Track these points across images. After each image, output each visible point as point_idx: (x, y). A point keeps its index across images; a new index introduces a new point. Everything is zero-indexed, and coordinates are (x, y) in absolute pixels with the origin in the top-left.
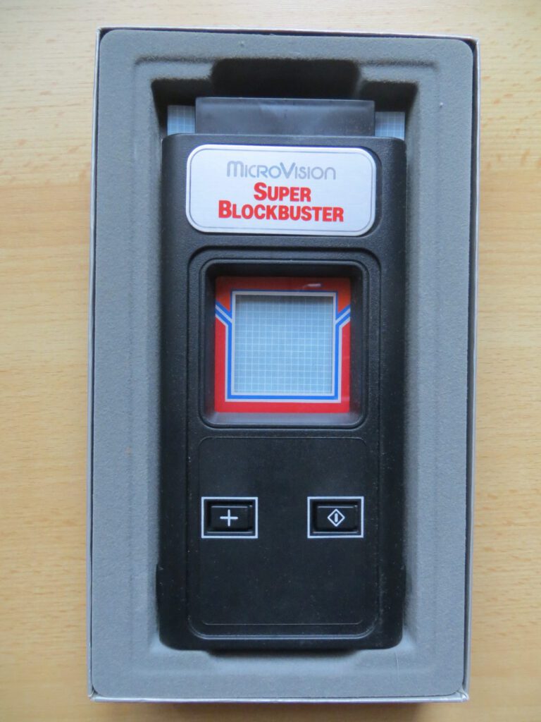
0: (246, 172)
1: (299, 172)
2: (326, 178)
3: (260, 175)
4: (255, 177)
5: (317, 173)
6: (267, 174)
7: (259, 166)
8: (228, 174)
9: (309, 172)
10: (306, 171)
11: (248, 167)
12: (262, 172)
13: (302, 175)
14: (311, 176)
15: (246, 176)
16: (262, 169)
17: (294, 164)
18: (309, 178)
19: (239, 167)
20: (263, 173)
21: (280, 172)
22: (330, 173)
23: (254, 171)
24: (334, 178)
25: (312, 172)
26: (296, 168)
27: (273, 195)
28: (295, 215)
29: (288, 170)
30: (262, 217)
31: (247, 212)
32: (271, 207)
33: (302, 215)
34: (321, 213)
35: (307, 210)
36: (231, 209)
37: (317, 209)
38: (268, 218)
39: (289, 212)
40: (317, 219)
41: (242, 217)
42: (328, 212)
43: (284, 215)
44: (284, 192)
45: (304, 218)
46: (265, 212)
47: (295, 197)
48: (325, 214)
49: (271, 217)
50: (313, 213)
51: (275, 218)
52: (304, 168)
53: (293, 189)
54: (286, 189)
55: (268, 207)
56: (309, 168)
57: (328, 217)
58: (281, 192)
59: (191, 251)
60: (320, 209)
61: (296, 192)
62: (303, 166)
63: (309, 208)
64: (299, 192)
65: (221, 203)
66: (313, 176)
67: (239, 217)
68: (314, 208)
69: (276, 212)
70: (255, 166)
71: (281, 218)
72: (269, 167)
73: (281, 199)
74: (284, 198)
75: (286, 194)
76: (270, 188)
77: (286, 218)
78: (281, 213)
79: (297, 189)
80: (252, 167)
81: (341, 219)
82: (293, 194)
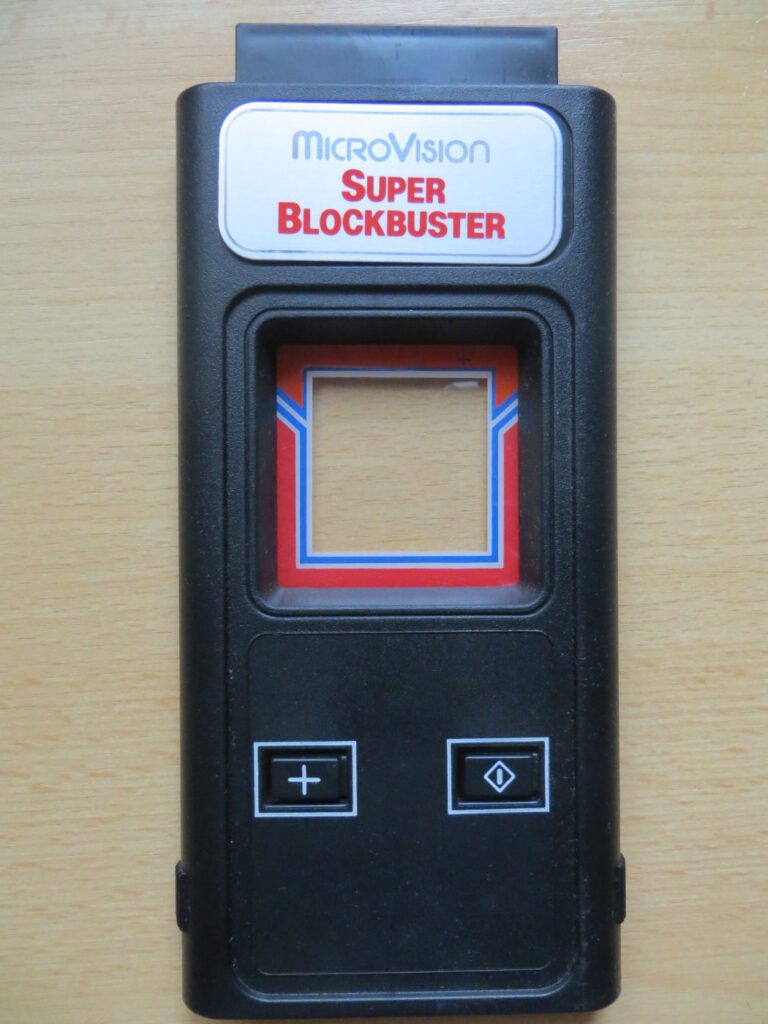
0: (326, 149)
1: (423, 150)
2: (472, 160)
3: (353, 154)
4: (342, 159)
5: (456, 151)
6: (365, 153)
7: (350, 141)
8: (295, 155)
9: (441, 151)
10: (436, 147)
11: (331, 142)
12: (355, 150)
13: (429, 155)
14: (445, 157)
15: (327, 157)
16: (357, 145)
17: (413, 136)
18: (441, 160)
19: (314, 141)
20: (359, 152)
21: (389, 151)
22: (480, 150)
23: (341, 149)
24: (488, 160)
25: (447, 150)
26: (418, 143)
27: (376, 192)
28: (417, 227)
29: (402, 147)
30: (358, 230)
31: (331, 222)
32: (373, 214)
33: (429, 226)
34: (464, 223)
35: (438, 219)
36: (301, 217)
37: (457, 217)
38: (368, 233)
39: (406, 223)
40: (457, 234)
41: (320, 231)
42: (477, 221)
43: (396, 229)
44: (397, 186)
45: (433, 233)
46: (362, 223)
47: (417, 195)
48: (472, 226)
49: (373, 230)
50: (449, 223)
51: (380, 232)
52: (433, 143)
53: (412, 181)
54: (400, 180)
55: (368, 213)
56: (441, 143)
57: (477, 231)
58: (391, 187)
59: (229, 295)
60: (462, 215)
61: (417, 185)
62: (429, 138)
63: (442, 215)
64: (423, 186)
65: (283, 207)
66: (449, 157)
67: (315, 232)
68: (451, 215)
69: (383, 222)
70: (342, 140)
71: (391, 233)
72: (368, 143)
73: (391, 199)
74: (397, 197)
75: (401, 190)
76: (371, 180)
77: (401, 233)
78: (391, 223)
79: (421, 180)
80: (336, 142)
81: (501, 235)
82: (412, 190)
